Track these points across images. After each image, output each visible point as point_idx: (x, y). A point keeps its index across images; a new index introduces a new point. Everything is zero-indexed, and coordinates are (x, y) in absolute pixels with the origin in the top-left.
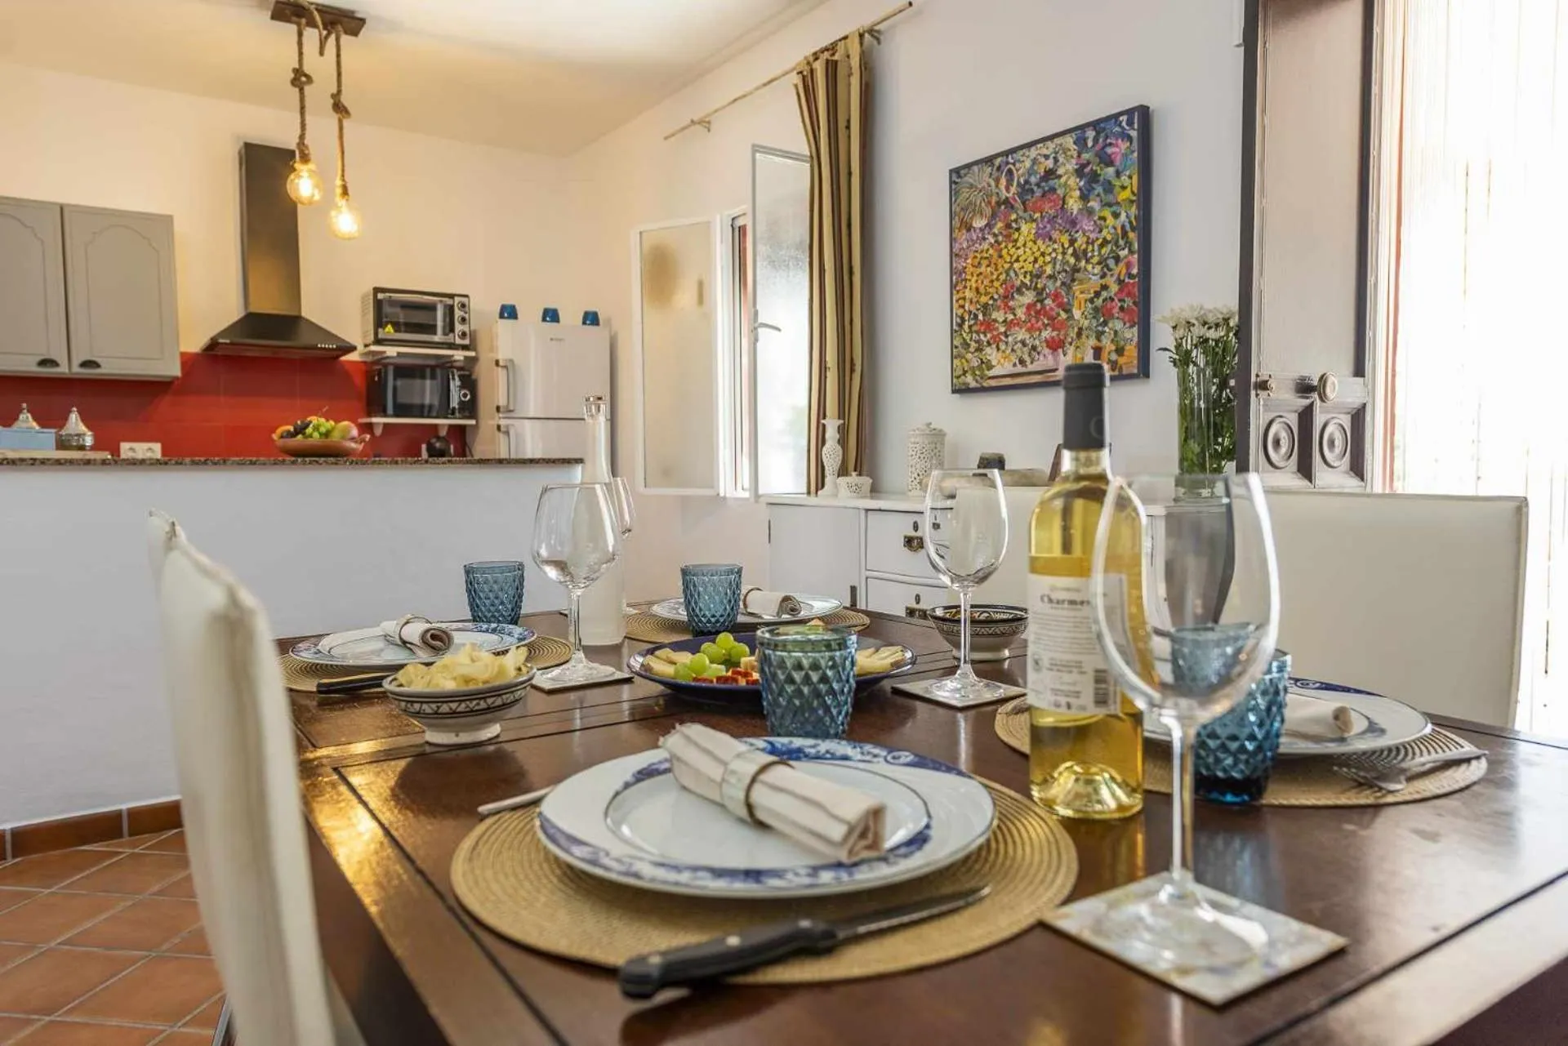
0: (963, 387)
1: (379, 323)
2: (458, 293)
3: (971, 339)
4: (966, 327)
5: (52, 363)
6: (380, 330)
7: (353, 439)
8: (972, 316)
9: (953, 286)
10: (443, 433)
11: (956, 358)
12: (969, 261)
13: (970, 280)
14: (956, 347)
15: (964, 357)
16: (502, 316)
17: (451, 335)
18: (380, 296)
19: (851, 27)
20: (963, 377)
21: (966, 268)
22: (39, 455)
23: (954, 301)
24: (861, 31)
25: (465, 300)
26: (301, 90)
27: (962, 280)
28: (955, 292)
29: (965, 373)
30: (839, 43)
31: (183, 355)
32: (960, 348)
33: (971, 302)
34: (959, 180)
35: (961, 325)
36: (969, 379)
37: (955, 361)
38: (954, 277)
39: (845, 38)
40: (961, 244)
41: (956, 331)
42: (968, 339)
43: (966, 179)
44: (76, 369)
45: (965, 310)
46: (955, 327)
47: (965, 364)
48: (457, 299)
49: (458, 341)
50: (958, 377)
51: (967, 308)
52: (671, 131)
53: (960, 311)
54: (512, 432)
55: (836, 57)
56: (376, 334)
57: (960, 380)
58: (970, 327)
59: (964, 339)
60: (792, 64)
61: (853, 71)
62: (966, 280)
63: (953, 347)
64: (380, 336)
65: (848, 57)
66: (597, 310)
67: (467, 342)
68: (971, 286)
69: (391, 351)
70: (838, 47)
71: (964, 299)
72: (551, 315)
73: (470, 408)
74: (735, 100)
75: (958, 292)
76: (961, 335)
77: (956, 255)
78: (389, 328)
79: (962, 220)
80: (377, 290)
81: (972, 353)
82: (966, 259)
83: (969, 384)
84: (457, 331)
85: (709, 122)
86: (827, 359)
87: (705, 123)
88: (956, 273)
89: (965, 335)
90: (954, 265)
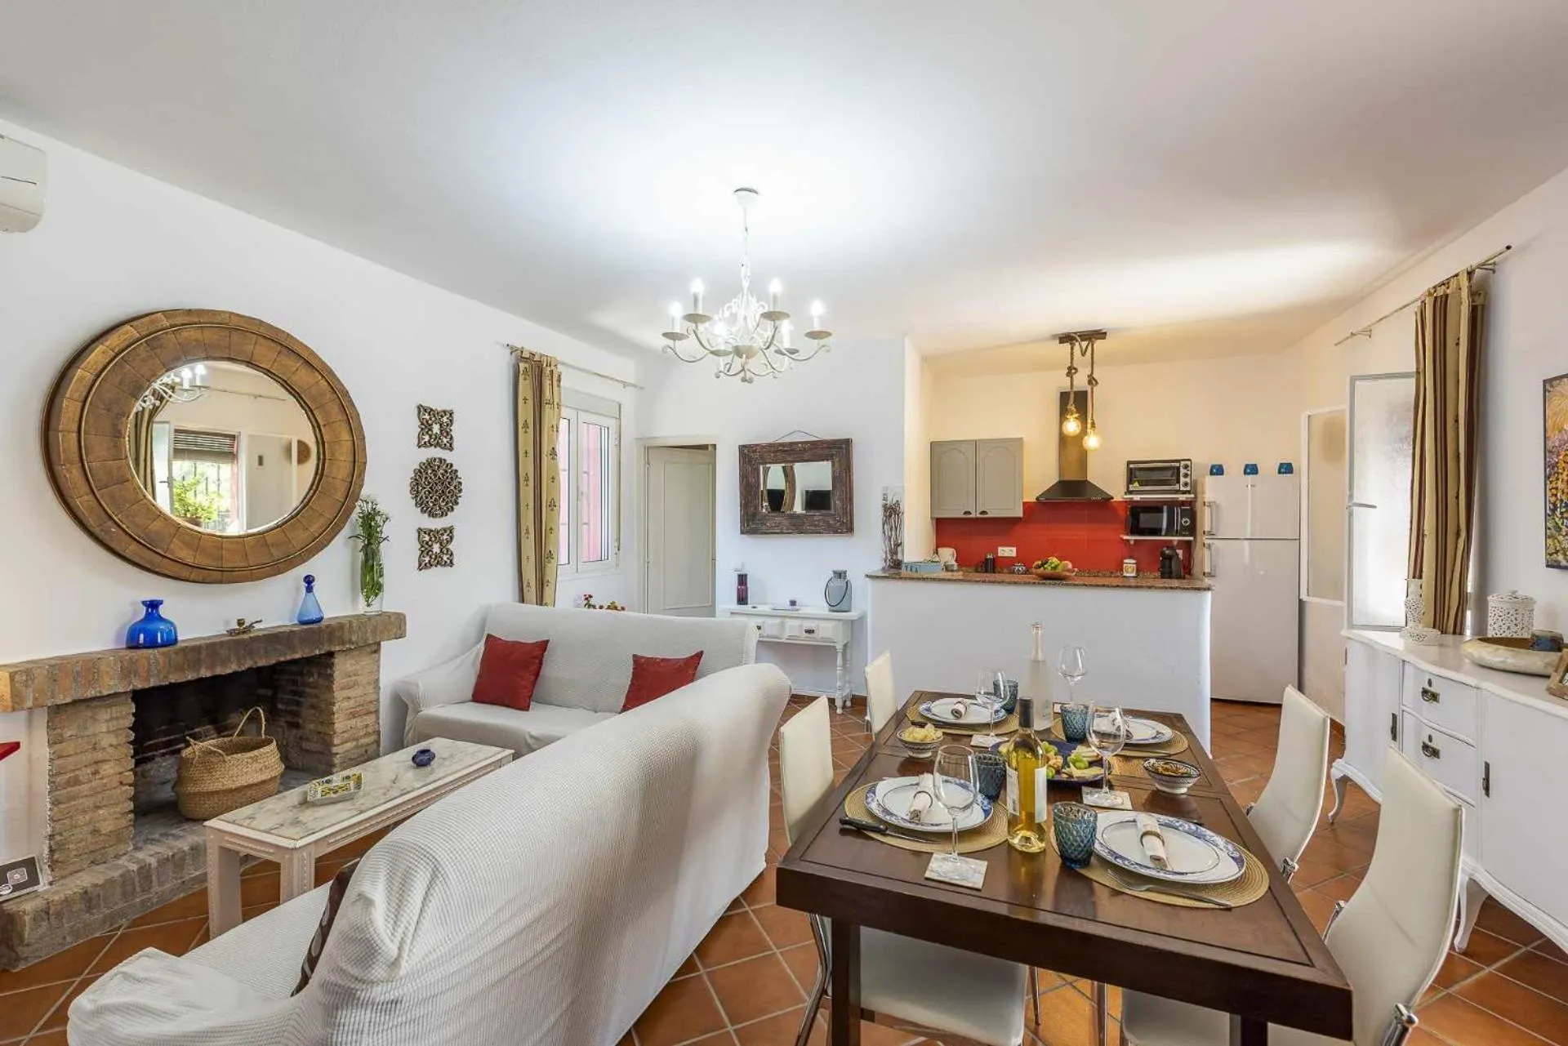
0: (1555, 564)
1: (1130, 481)
2: (1182, 458)
3: (1562, 524)
4: (1558, 513)
5: (969, 513)
6: (1131, 486)
7: (1068, 570)
8: (1563, 505)
9: (1547, 477)
10: (1175, 543)
11: (1549, 538)
12: (1561, 457)
13: (1562, 474)
14: (1549, 529)
15: (1556, 539)
16: (1212, 473)
17: (1178, 485)
18: (1131, 466)
19: (1461, 266)
20: (1555, 555)
21: (1557, 463)
22: (934, 576)
23: (1548, 490)
24: (1469, 270)
25: (1188, 463)
26: (1072, 378)
27: (1555, 473)
28: (1548, 482)
29: (1557, 552)
30: (1452, 280)
31: (1025, 504)
32: (1553, 530)
33: (1563, 493)
34: (1552, 389)
35: (1554, 510)
36: (1560, 557)
37: (1548, 540)
38: (1548, 470)
39: (1457, 275)
40: (1553, 442)
41: (1549, 515)
42: (1560, 523)
43: (1557, 388)
44: (979, 516)
45: (1557, 499)
46: (1548, 512)
47: (1558, 544)
48: (1182, 463)
49: (1182, 488)
50: (1551, 555)
51: (1559, 497)
52: (1340, 340)
53: (1553, 499)
54: (1213, 548)
55: (1448, 291)
56: (1128, 488)
57: (1552, 557)
58: (1562, 513)
59: (1557, 523)
60: (1417, 296)
61: (1463, 300)
62: (1558, 473)
63: (1547, 528)
64: (1131, 489)
65: (1460, 289)
66: (1292, 462)
67: (1188, 488)
68: (1563, 479)
69: (1137, 498)
70: (1451, 283)
71: (1557, 489)
72: (1251, 470)
73: (1192, 529)
74: (1381, 319)
75: (1551, 482)
76: (1553, 519)
77: (1550, 452)
78: (1136, 484)
79: (1555, 422)
80: (1129, 463)
81: (1564, 536)
82: (1558, 456)
83: (1560, 562)
84: (1181, 483)
85: (1371, 331)
86: (1425, 528)
87: (1368, 332)
88: (1549, 466)
89: (1557, 519)
90: (1548, 459)
